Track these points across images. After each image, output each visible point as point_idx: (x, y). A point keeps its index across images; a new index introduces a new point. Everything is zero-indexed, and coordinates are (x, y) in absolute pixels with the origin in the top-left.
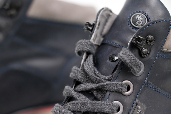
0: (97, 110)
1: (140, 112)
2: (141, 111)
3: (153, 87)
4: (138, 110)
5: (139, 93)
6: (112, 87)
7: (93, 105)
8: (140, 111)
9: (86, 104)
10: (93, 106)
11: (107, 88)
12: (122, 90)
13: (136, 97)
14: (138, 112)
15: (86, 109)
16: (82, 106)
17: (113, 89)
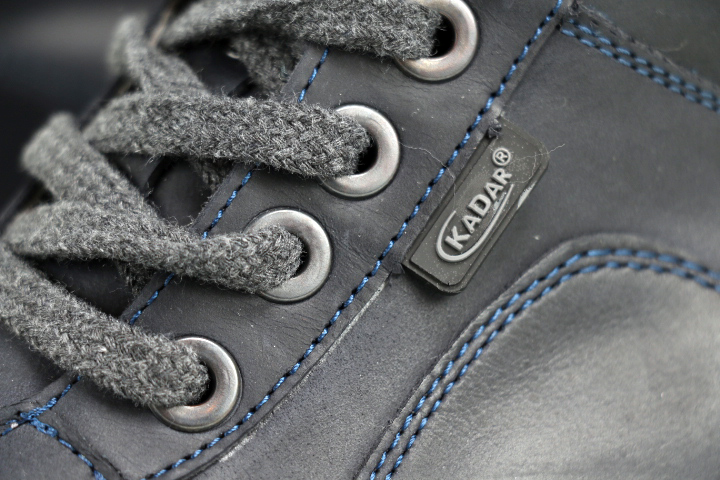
0: (230, 148)
1: (505, 182)
2: (509, 176)
3: (614, 45)
4: (493, 172)
5: (517, 71)
6: (336, 23)
7: (209, 119)
8: (504, 175)
9: (176, 114)
10: (210, 124)
11: (307, 27)
12: (391, 40)
13: (494, 95)
14: (494, 181)
15: (172, 143)
16: (156, 124)
17: (338, 32)
